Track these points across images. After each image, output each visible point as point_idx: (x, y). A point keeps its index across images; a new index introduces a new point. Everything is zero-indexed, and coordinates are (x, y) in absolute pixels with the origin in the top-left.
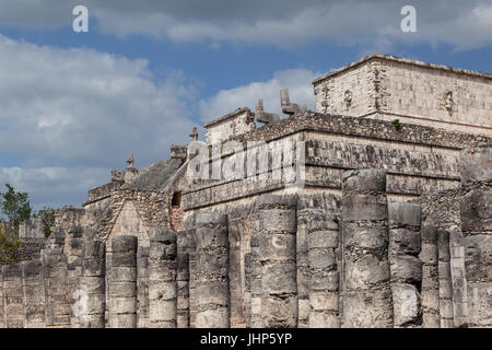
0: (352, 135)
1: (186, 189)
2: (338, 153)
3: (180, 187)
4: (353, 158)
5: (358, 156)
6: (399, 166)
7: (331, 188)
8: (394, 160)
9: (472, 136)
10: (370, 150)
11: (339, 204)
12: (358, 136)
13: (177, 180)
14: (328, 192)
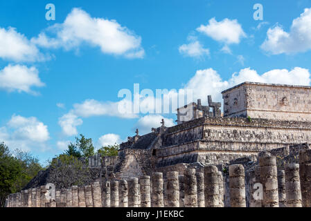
0: (226, 125)
1: (159, 148)
2: (220, 134)
3: (156, 147)
4: (227, 136)
5: (229, 135)
6: (249, 138)
7: (215, 151)
8: (247, 136)
9: (288, 122)
10: (235, 132)
11: (217, 158)
12: (230, 126)
13: (154, 144)
14: (213, 153)
